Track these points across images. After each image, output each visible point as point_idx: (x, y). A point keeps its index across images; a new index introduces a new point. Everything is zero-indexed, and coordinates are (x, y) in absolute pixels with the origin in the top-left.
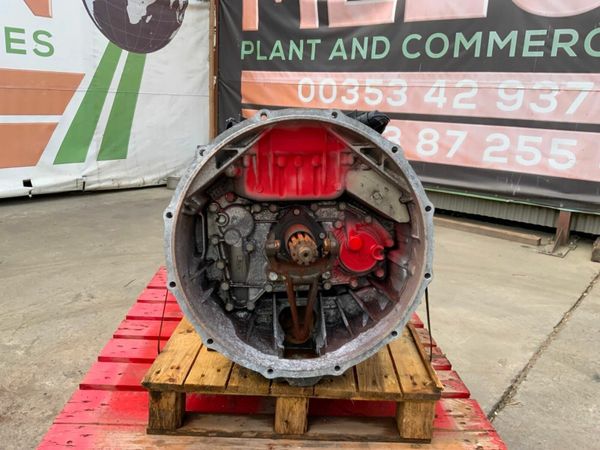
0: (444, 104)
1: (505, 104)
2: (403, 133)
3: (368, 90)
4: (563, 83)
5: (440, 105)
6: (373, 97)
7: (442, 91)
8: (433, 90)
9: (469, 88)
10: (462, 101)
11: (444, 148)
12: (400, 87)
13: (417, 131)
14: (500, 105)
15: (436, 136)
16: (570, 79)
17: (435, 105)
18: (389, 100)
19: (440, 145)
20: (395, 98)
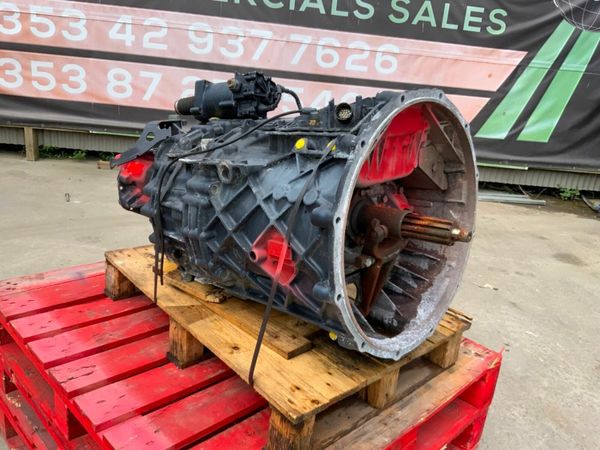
0: (132, 43)
1: (197, 47)
2: (87, 73)
3: (34, 19)
4: (248, 30)
5: (129, 44)
6: (42, 28)
7: (129, 28)
8: (117, 27)
9: (157, 27)
10: (152, 40)
11: (139, 90)
12: (77, 19)
13: (106, 71)
14: (191, 47)
15: (129, 77)
16: (253, 27)
17: (122, 43)
18: (65, 33)
19: (134, 87)
20: (72, 31)
